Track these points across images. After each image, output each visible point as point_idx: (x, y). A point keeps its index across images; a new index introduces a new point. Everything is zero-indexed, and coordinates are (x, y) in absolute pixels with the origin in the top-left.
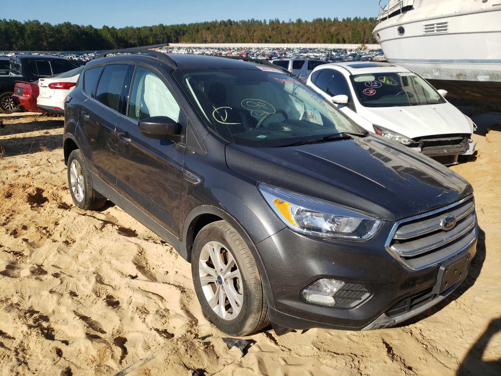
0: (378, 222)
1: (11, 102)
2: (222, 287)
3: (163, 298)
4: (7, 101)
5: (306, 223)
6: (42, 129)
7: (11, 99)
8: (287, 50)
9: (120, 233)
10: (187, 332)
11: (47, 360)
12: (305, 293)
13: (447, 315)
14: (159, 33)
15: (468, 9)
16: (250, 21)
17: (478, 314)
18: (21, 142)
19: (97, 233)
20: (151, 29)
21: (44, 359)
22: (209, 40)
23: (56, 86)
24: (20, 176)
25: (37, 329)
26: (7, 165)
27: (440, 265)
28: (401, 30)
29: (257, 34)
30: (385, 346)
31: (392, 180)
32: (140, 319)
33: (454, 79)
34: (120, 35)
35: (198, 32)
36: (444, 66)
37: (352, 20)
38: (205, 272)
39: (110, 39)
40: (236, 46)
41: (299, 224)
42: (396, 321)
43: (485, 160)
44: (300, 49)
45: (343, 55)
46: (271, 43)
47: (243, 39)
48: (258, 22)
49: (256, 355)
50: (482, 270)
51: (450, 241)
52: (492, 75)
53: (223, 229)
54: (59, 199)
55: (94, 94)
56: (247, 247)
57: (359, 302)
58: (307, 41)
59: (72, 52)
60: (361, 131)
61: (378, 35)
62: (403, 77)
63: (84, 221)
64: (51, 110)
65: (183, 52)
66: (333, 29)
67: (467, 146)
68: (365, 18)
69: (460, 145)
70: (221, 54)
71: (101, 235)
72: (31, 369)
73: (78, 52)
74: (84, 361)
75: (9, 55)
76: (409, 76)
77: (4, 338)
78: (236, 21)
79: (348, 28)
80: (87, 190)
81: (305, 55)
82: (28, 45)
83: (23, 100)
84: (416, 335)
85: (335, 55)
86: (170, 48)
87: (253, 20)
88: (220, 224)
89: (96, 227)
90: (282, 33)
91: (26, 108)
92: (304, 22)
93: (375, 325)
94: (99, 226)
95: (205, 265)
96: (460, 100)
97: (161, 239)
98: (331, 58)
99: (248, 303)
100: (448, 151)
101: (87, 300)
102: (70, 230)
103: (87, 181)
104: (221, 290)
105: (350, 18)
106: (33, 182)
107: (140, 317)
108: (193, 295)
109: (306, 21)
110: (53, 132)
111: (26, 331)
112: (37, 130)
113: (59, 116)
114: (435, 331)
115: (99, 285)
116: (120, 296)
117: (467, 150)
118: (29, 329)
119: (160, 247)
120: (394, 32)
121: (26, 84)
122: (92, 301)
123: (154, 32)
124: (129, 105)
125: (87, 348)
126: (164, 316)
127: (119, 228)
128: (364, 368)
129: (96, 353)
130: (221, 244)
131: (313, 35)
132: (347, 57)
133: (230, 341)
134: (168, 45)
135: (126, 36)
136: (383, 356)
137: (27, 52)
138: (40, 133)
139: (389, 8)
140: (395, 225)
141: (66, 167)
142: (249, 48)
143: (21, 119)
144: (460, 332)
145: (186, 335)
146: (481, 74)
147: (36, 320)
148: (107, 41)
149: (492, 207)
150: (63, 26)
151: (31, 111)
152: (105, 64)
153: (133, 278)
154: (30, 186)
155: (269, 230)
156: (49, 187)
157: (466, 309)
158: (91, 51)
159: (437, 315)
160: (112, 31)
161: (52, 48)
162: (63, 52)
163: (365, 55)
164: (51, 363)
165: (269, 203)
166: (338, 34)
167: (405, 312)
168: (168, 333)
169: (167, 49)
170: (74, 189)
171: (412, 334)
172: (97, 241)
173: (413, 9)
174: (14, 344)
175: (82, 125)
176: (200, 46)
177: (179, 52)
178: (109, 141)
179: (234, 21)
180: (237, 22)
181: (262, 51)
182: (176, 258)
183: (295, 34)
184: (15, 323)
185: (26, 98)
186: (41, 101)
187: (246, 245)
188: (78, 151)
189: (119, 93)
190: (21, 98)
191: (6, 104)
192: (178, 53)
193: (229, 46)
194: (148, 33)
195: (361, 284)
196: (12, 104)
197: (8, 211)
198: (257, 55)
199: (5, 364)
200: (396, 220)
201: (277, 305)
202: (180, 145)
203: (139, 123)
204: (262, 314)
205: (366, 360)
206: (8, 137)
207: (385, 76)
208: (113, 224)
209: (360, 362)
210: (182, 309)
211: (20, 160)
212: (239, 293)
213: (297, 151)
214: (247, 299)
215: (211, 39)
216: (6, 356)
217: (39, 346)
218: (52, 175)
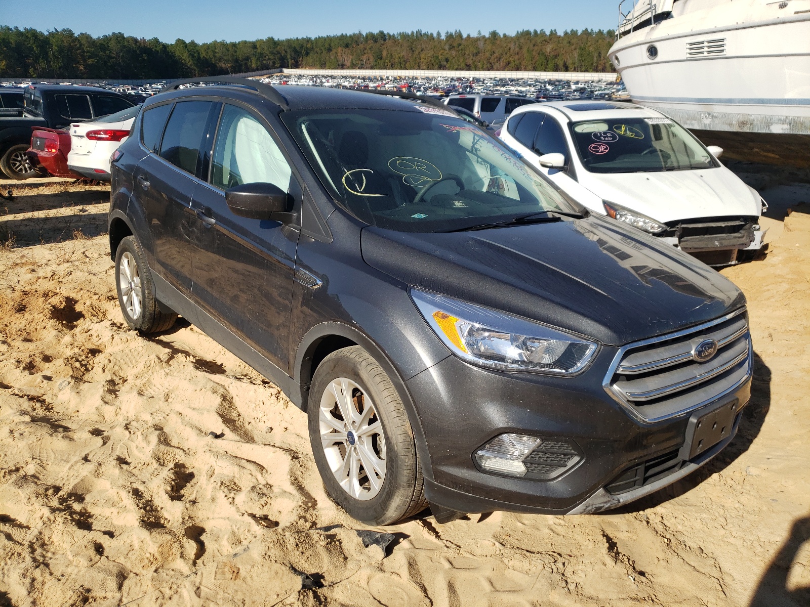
0: (593, 347)
1: (26, 160)
2: (355, 448)
3: (264, 468)
4: (19, 159)
5: (482, 349)
6: (76, 204)
7: (25, 156)
8: (473, 80)
9: (197, 368)
10: (300, 518)
11: (80, 559)
12: (481, 457)
13: (704, 495)
14: (268, 53)
15: (756, 19)
16: (415, 34)
17: (752, 493)
18: (41, 226)
19: (162, 368)
20: (254, 45)
21: (75, 559)
22: (348, 63)
23: (99, 136)
24: (39, 278)
25: (64, 513)
26: (18, 261)
27: (689, 414)
28: (653, 51)
29: (427, 55)
30: (605, 540)
31: (618, 283)
32: (226, 498)
33: (735, 130)
34: (203, 54)
35: (331, 50)
36: (719, 109)
37: (579, 34)
38: (329, 426)
39: (188, 61)
40: (392, 74)
41: (473, 350)
42: (621, 501)
43: (780, 258)
44: (495, 80)
45: (563, 90)
46: (449, 70)
47: (404, 63)
48: (428, 35)
49: (405, 554)
50: (764, 428)
51: (707, 379)
52: (793, 123)
53: (357, 358)
54: (101, 315)
55: (157, 147)
56: (393, 386)
57: (563, 470)
58: (507, 67)
59: (125, 81)
60: (577, 209)
61: (617, 58)
62: (654, 126)
63: (140, 349)
64: (90, 174)
65: (304, 82)
66: (548, 49)
67: (751, 235)
68: (600, 30)
69: (741, 233)
70: (367, 86)
71: (167, 371)
72: (55, 574)
73: (135, 81)
74: (137, 562)
75: (23, 86)
76: (664, 124)
77: (12, 527)
78: (391, 34)
79: (573, 47)
80: (147, 300)
81: (504, 89)
82: (53, 70)
83: (45, 159)
84: (655, 525)
85: (551, 89)
86: (285, 77)
87: (419, 32)
88: (352, 351)
89: (159, 358)
90: (467, 54)
91: (49, 171)
92: (502, 36)
93: (587, 507)
94: (164, 357)
95: (329, 416)
96: (748, 164)
97: (263, 377)
98: (545, 95)
99: (393, 472)
100: (721, 244)
101: (144, 471)
102: (118, 362)
103: (146, 287)
104: (353, 454)
105: (577, 31)
106: (60, 288)
107: (226, 496)
108: (310, 463)
109: (505, 35)
110: (94, 209)
111: (47, 516)
112: (67, 206)
113: (104, 184)
114: (684, 519)
115: (162, 447)
116: (196, 465)
117: (751, 241)
118: (52, 513)
119: (261, 389)
120: (642, 54)
121: (49, 131)
122: (151, 471)
123: (259, 51)
124: (213, 165)
125: (142, 542)
126: (264, 494)
127: (197, 360)
128: (572, 573)
129: (156, 549)
130: (353, 382)
131: (517, 57)
132: (570, 93)
133: (367, 535)
134: (281, 72)
135: (214, 56)
136: (601, 554)
137: (53, 80)
138: (71, 210)
139: (633, 16)
140: (620, 353)
141: (113, 264)
142: (413, 77)
143: (41, 188)
144: (723, 520)
145: (297, 523)
146: (777, 122)
147: (63, 500)
148: (183, 64)
149: (786, 331)
150: (111, 39)
151: (57, 176)
152: (176, 100)
153: (217, 437)
154: (56, 294)
155: (426, 358)
156: (86, 295)
157: (735, 486)
158: (156, 80)
159: (690, 495)
160: (192, 48)
161: (93, 74)
162: (111, 81)
163: (599, 90)
164: (86, 565)
165: (427, 318)
166: (556, 56)
167: (636, 487)
168: (269, 520)
169: (280, 78)
170: (125, 298)
171: (648, 522)
172: (160, 381)
173: (672, 17)
174: (28, 535)
175: (138, 197)
176: (333, 74)
177: (300, 84)
178: (183, 225)
179: (388, 34)
180: (394, 34)
181: (433, 82)
182: (285, 407)
183: (488, 54)
184: (30, 505)
185: (49, 155)
186: (75, 160)
187: (392, 383)
188: (131, 238)
189: (198, 147)
190: (42, 154)
191: (18, 164)
192: (298, 85)
193: (381, 74)
194: (248, 51)
195: (566, 442)
196: (27, 163)
197: (20, 332)
198: (426, 89)
199: (13, 566)
200: (621, 344)
201: (438, 475)
202: (291, 228)
203: (226, 194)
204: (414, 489)
205: (575, 561)
206: (20, 216)
207: (625, 124)
208: (187, 354)
209: (566, 564)
210: (293, 484)
211: (41, 252)
212: (380, 458)
213: (473, 239)
214: (392, 466)
215: (352, 62)
216: (16, 553)
217: (68, 539)
218: (91, 276)
